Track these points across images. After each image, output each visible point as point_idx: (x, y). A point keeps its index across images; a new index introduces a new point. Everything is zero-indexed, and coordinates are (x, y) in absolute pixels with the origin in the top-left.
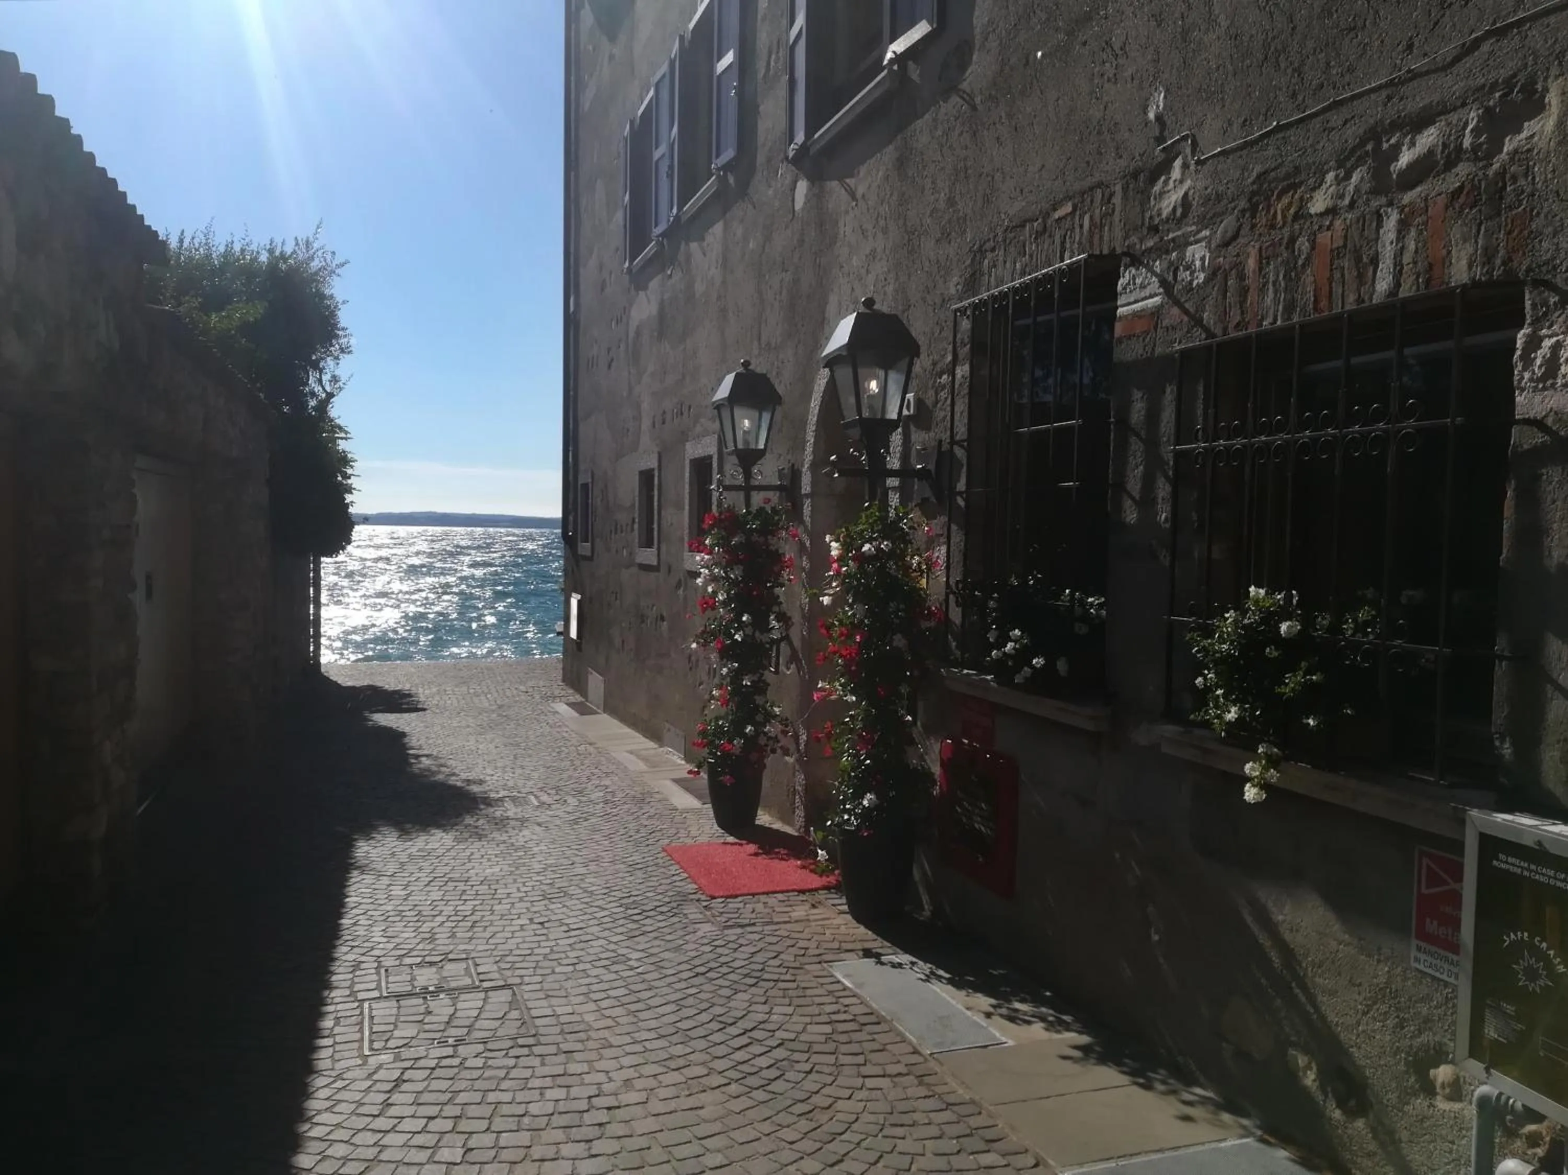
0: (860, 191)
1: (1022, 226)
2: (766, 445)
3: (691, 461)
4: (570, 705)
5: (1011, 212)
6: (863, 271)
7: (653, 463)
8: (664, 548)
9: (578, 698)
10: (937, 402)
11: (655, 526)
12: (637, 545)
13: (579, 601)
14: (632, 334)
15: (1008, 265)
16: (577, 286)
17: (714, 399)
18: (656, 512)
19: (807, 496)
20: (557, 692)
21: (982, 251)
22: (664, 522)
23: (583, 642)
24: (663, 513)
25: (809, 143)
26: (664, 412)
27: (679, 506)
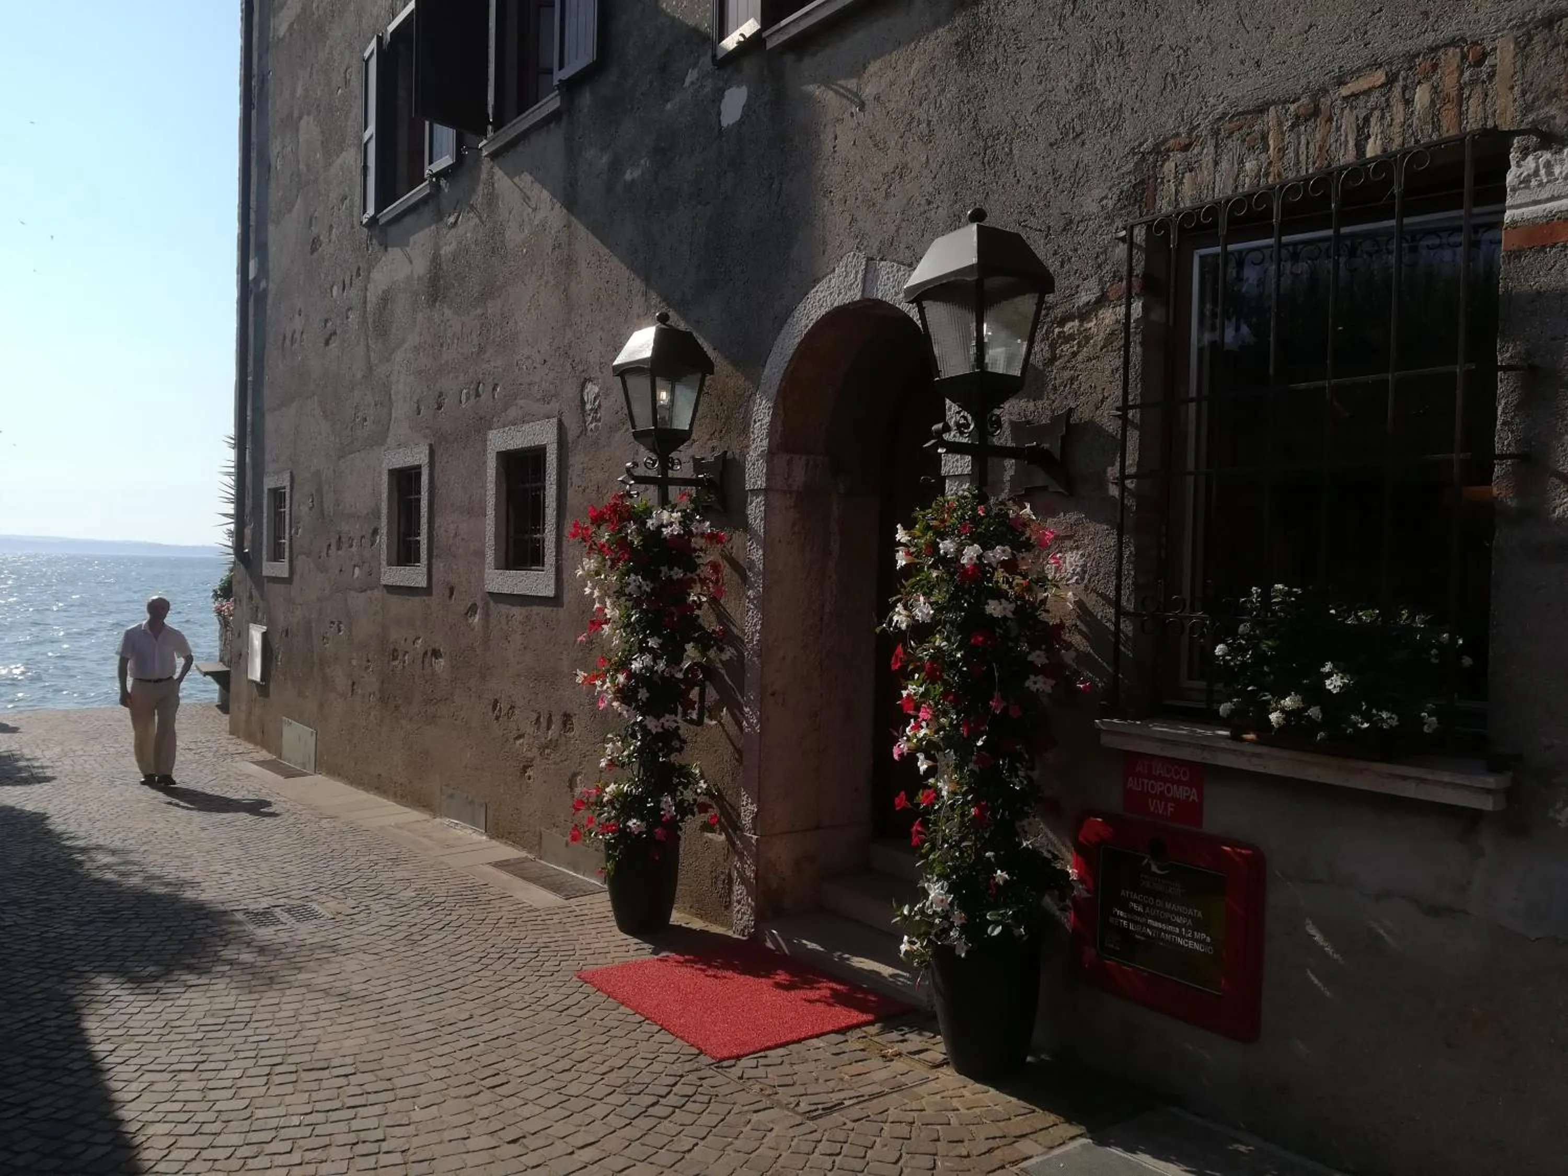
0: (868, 91)
1: (1262, 109)
2: (691, 425)
3: (499, 454)
4: (261, 763)
5: (1232, 95)
6: (879, 197)
7: (418, 456)
8: (439, 565)
9: (264, 755)
10: (1053, 359)
11: (423, 538)
12: (384, 563)
13: (265, 636)
14: (372, 298)
15: (1224, 165)
16: (262, 248)
17: (616, 363)
18: (424, 520)
19: (755, 492)
20: (231, 748)
21: (1160, 151)
22: (439, 532)
23: (272, 685)
24: (438, 521)
25: (764, 35)
26: (441, 394)
27: (475, 511)
